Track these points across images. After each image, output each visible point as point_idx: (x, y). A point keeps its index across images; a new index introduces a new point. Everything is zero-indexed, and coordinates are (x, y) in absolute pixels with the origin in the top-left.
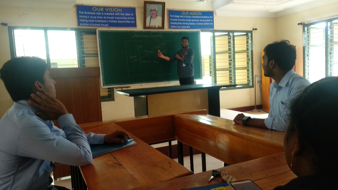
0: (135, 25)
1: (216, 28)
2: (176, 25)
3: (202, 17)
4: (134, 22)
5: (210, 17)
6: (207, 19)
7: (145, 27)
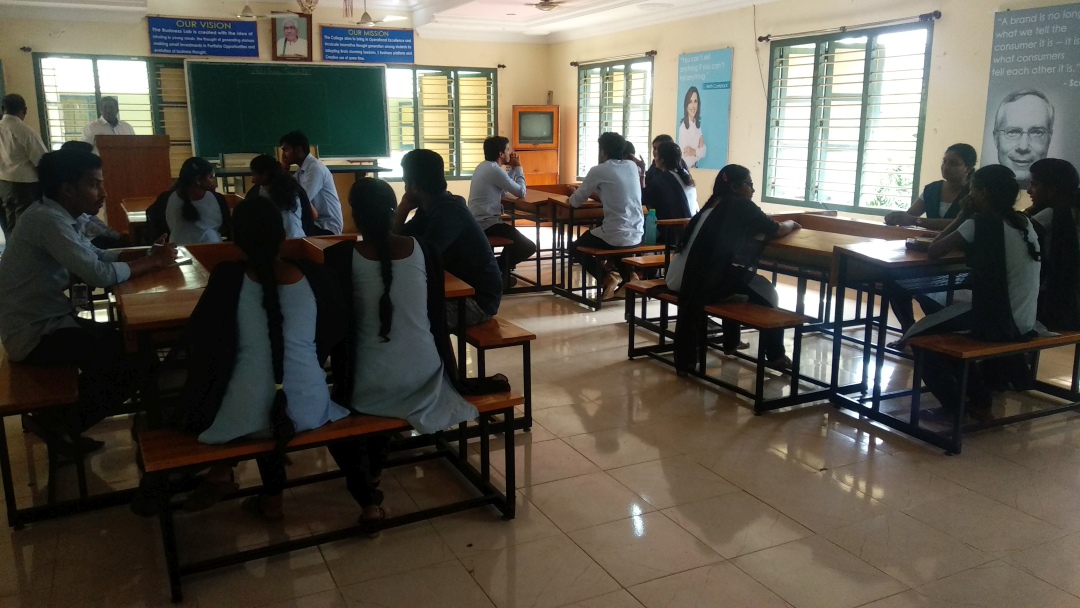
0: (255, 53)
1: (418, 61)
2: (336, 54)
3: (389, 40)
4: (254, 47)
5: (407, 41)
6: (399, 44)
7: (275, 57)
